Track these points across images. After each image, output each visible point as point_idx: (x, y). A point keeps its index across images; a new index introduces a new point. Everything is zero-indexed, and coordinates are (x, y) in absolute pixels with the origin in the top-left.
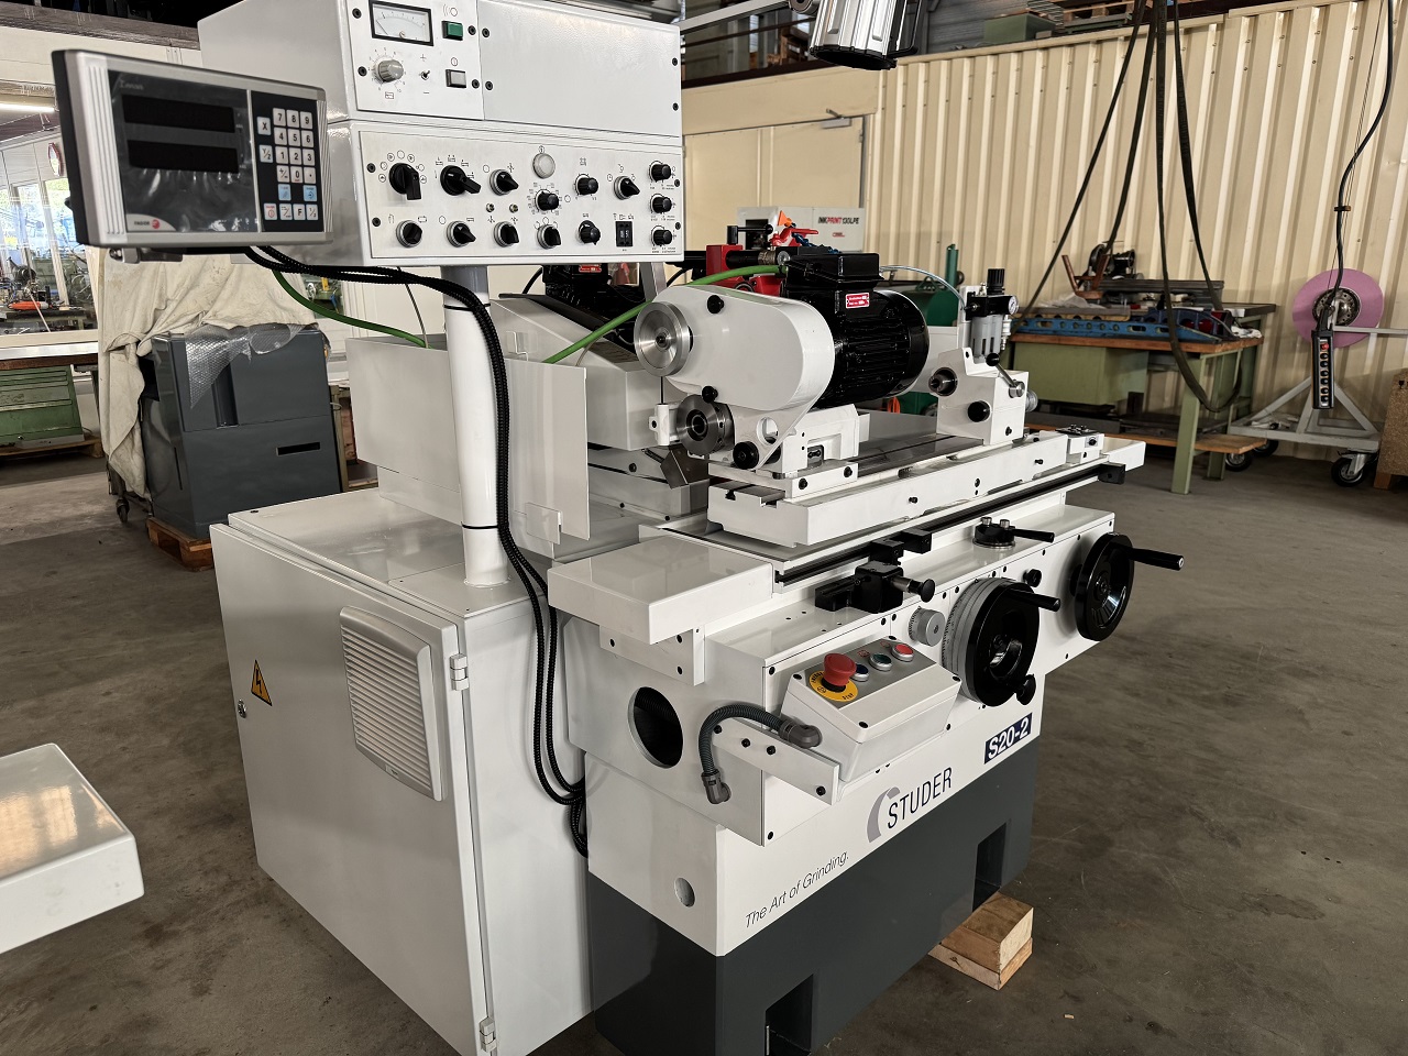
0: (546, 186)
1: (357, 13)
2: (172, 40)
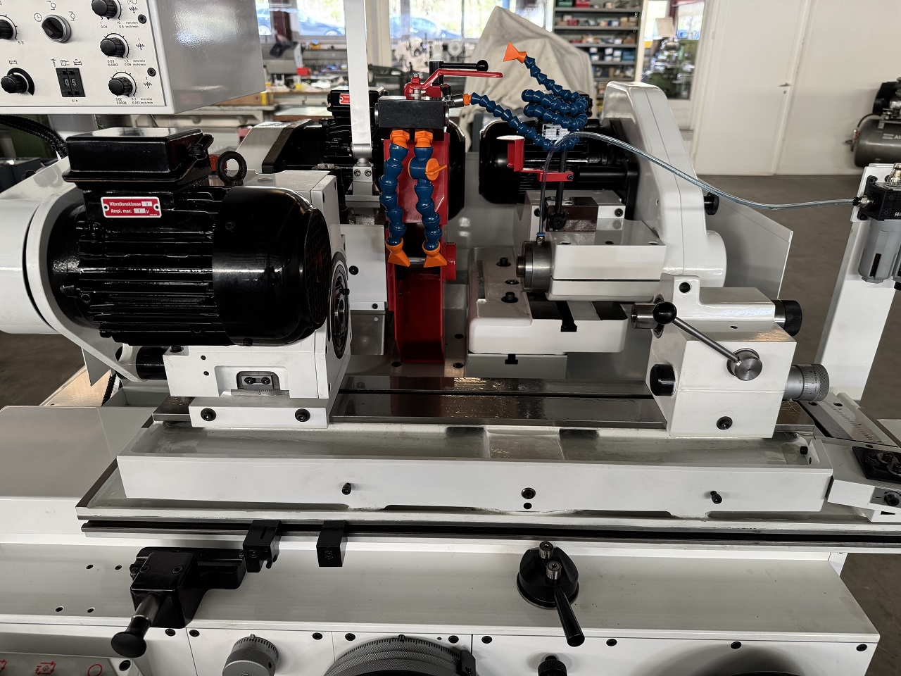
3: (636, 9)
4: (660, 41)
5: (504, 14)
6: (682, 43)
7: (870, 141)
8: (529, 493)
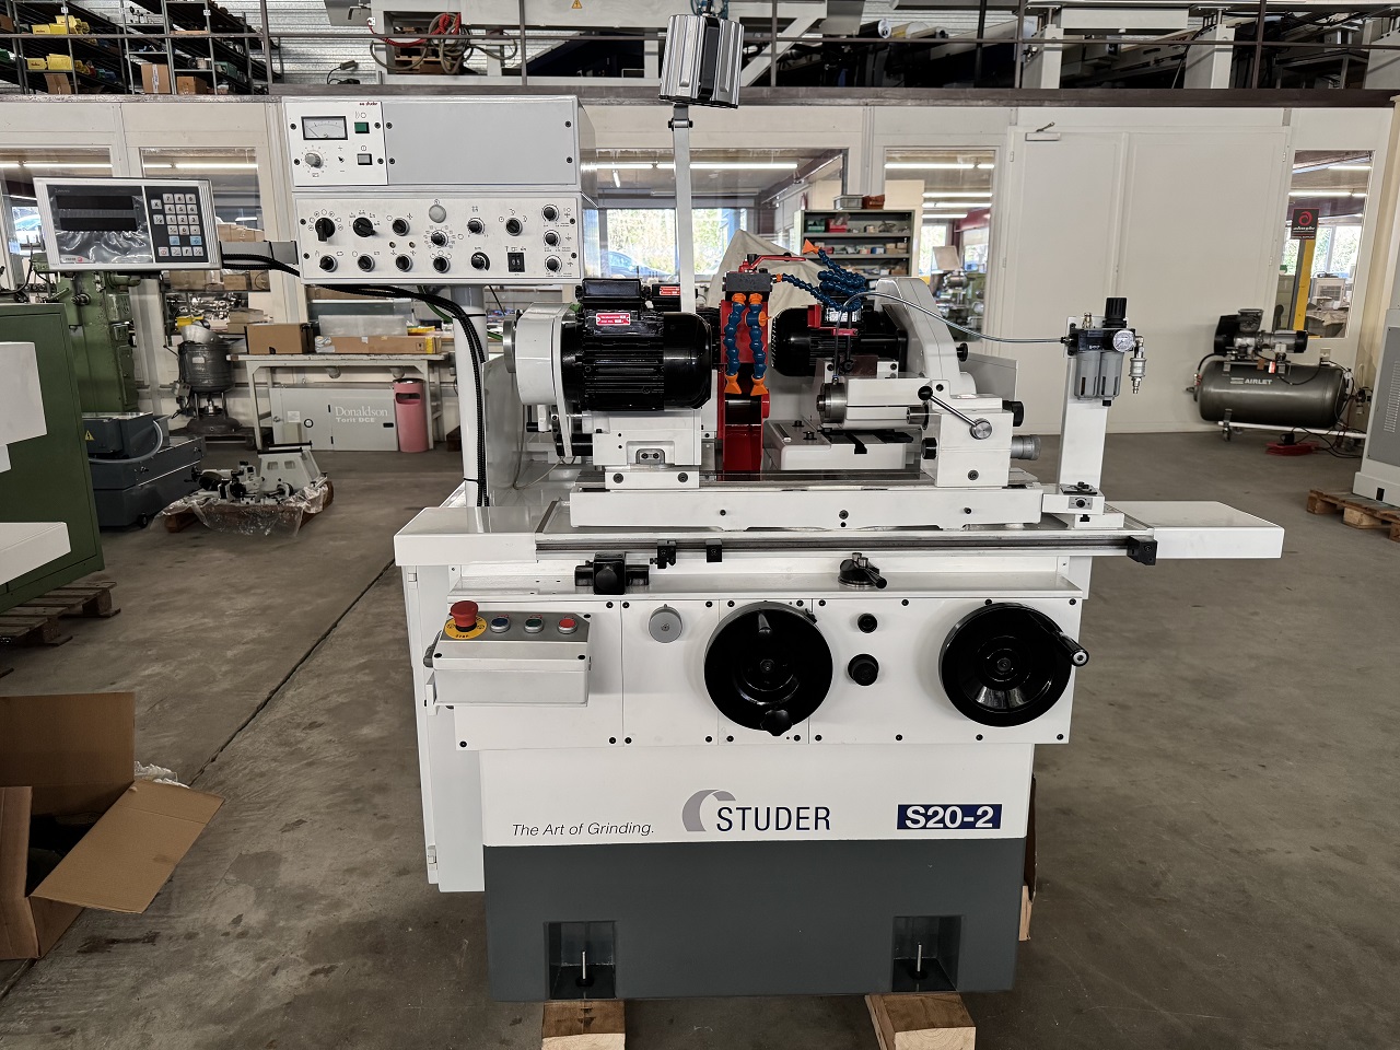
0: (440, 228)
1: (293, 126)
2: (868, 100)
3: (905, 233)
4: (941, 276)
5: (747, 238)
6: (970, 279)
7: (1215, 388)
8: (844, 515)
